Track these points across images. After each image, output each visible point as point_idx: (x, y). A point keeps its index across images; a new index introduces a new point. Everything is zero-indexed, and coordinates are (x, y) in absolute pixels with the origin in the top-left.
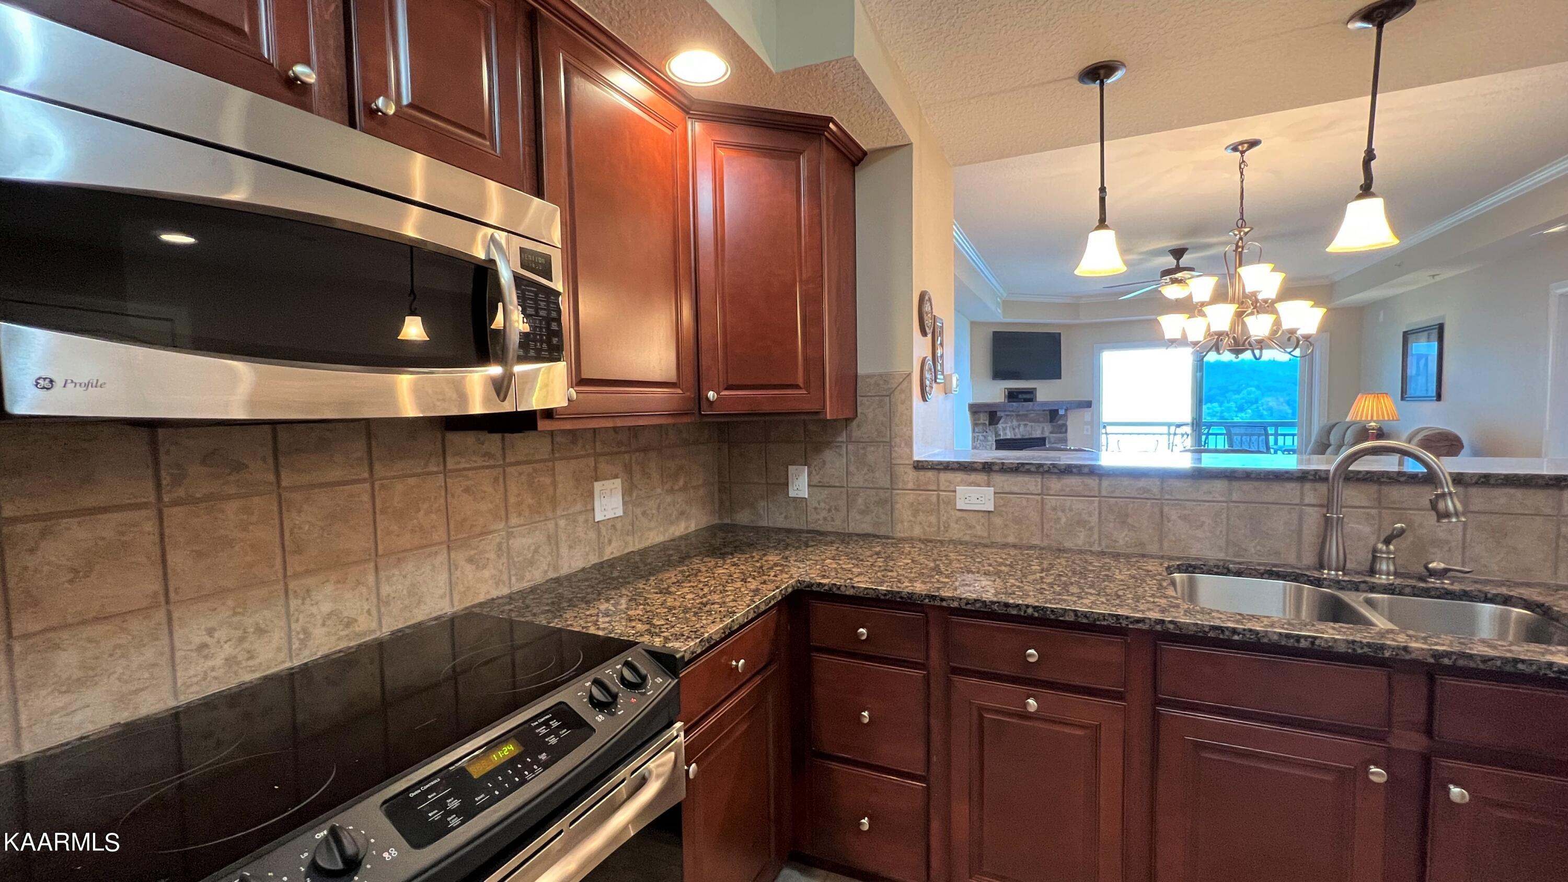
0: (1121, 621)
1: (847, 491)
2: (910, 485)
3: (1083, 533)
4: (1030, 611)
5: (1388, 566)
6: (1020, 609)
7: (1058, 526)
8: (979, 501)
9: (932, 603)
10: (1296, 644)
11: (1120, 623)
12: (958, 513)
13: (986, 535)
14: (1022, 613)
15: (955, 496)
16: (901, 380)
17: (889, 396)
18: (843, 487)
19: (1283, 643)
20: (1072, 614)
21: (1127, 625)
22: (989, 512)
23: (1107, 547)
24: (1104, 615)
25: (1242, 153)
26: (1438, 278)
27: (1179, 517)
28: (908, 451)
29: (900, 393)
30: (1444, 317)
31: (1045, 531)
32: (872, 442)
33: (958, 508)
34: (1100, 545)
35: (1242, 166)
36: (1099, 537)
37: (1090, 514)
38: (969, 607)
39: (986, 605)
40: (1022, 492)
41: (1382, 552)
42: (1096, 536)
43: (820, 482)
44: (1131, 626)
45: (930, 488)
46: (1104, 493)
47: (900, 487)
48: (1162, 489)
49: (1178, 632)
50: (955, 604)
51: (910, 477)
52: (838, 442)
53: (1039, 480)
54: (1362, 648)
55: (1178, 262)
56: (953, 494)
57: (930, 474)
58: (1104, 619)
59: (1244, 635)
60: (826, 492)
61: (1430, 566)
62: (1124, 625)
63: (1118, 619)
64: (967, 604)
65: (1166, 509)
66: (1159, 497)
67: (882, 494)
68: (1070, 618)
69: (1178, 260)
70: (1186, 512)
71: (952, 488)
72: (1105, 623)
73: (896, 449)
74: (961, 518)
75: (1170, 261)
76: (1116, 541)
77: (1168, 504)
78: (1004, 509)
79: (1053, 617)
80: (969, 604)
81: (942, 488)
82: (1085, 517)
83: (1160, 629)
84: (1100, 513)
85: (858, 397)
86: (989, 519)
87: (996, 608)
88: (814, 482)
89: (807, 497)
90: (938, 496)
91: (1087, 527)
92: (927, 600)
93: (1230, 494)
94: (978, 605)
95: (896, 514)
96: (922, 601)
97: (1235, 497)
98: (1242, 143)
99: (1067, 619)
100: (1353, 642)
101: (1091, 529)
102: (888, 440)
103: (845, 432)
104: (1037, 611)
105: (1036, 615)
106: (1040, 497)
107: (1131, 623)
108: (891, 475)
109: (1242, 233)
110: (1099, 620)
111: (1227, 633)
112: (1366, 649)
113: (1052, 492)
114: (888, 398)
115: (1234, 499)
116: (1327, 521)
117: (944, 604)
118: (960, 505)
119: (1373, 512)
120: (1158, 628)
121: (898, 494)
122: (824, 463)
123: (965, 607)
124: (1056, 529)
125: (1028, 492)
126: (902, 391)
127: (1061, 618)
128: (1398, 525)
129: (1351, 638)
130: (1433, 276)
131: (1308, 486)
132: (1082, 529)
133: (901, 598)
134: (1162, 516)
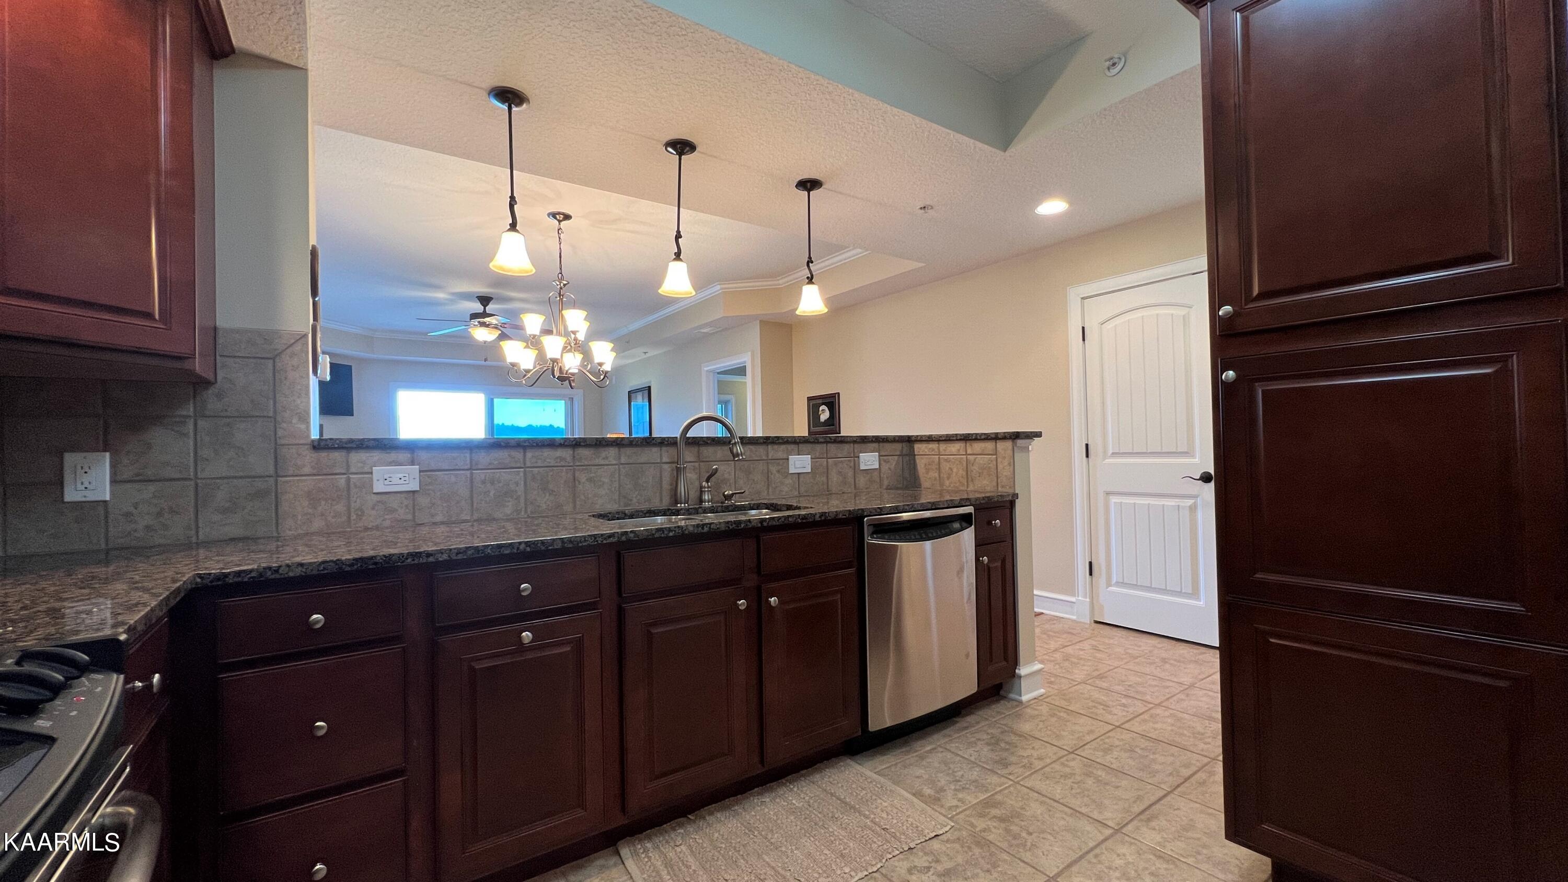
0: (597, 539)
1: (197, 485)
2: (307, 470)
3: (510, 503)
4: (522, 547)
5: (708, 496)
6: (513, 548)
7: (488, 499)
8: (402, 482)
9: (416, 562)
10: (702, 531)
11: (597, 541)
12: (375, 498)
13: (410, 517)
14: (515, 551)
15: (371, 479)
16: (293, 341)
17: (274, 359)
18: (190, 479)
19: (696, 531)
20: (559, 542)
21: (602, 541)
22: (414, 492)
23: (532, 513)
24: (584, 537)
25: (560, 221)
26: (647, 355)
27: (587, 479)
28: (303, 427)
29: (291, 357)
30: (650, 382)
31: (475, 505)
32: (245, 417)
33: (375, 491)
34: (526, 512)
35: (560, 232)
36: (526, 504)
37: (517, 484)
38: (460, 557)
39: (479, 551)
40: (450, 468)
41: (705, 487)
42: (522, 505)
43: (138, 475)
44: (605, 542)
45: (338, 471)
46: (528, 464)
47: (291, 472)
48: (574, 457)
49: (637, 539)
50: (445, 557)
51: (308, 459)
52: (181, 416)
53: (468, 455)
54: (732, 525)
55: (485, 309)
56: (370, 476)
57: (337, 455)
58: (585, 540)
59: (675, 531)
60: (152, 488)
61: (726, 493)
62: (600, 542)
63: (595, 538)
64: (457, 554)
65: (577, 475)
66: (572, 464)
67: (259, 484)
68: (558, 546)
69: (485, 307)
70: (592, 475)
71: (366, 469)
72: (586, 544)
73: (284, 425)
74: (379, 502)
75: (478, 307)
76: (539, 506)
77: (579, 470)
78: (430, 487)
79: (543, 548)
80: (460, 553)
81: (353, 470)
82: (513, 487)
83: (625, 539)
84: (525, 483)
85: (218, 357)
86: (414, 500)
87: (489, 551)
88: (127, 474)
89: (108, 498)
90: (348, 480)
91: (515, 497)
92: (409, 560)
93: (620, 459)
94: (470, 552)
95: (284, 507)
96: (403, 562)
97: (623, 460)
98: (559, 213)
99: (556, 547)
100: (728, 522)
101: (518, 498)
102: (271, 414)
103: (191, 402)
104: (529, 546)
105: (528, 549)
106: (469, 472)
107: (605, 539)
108: (276, 458)
109: (562, 285)
110: (581, 542)
111: (666, 532)
112: (734, 526)
113: (480, 467)
114: (271, 361)
115: (623, 462)
116: (678, 469)
117: (431, 559)
118: (379, 487)
119: (697, 464)
120: (624, 538)
121: (287, 482)
122: (149, 446)
123: (455, 558)
124: (486, 501)
125: (457, 467)
126: (292, 355)
127: (550, 548)
128: (714, 467)
129: (727, 520)
130: (645, 353)
131: (664, 449)
132: (510, 499)
133: (376, 564)
134: (574, 479)
